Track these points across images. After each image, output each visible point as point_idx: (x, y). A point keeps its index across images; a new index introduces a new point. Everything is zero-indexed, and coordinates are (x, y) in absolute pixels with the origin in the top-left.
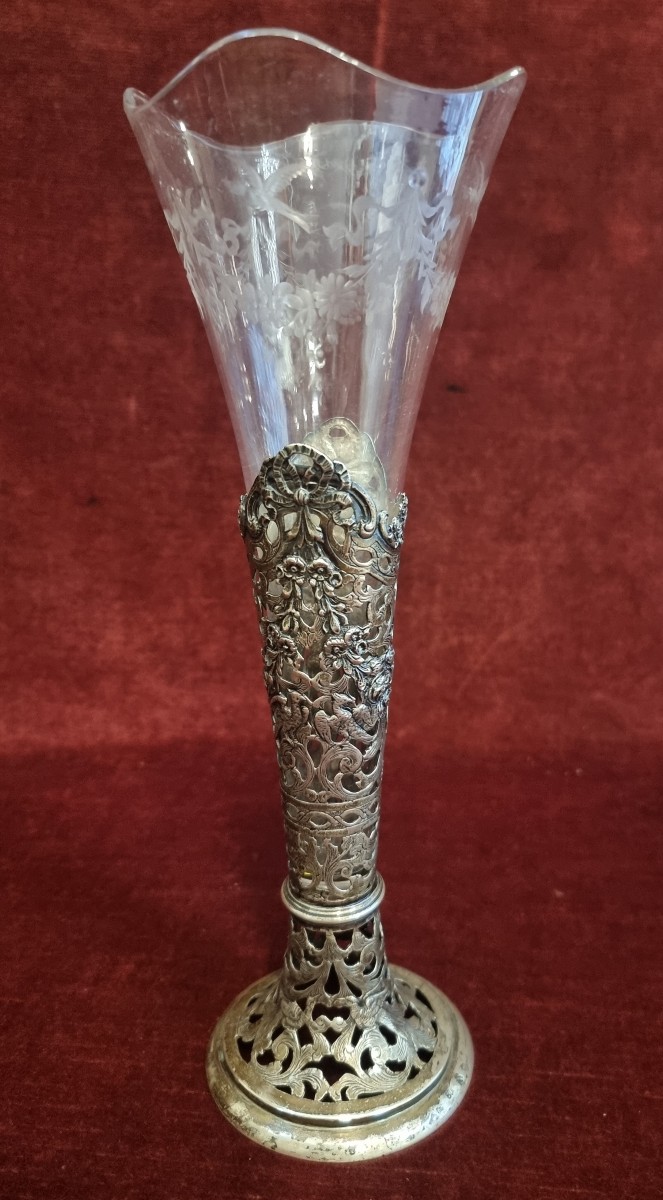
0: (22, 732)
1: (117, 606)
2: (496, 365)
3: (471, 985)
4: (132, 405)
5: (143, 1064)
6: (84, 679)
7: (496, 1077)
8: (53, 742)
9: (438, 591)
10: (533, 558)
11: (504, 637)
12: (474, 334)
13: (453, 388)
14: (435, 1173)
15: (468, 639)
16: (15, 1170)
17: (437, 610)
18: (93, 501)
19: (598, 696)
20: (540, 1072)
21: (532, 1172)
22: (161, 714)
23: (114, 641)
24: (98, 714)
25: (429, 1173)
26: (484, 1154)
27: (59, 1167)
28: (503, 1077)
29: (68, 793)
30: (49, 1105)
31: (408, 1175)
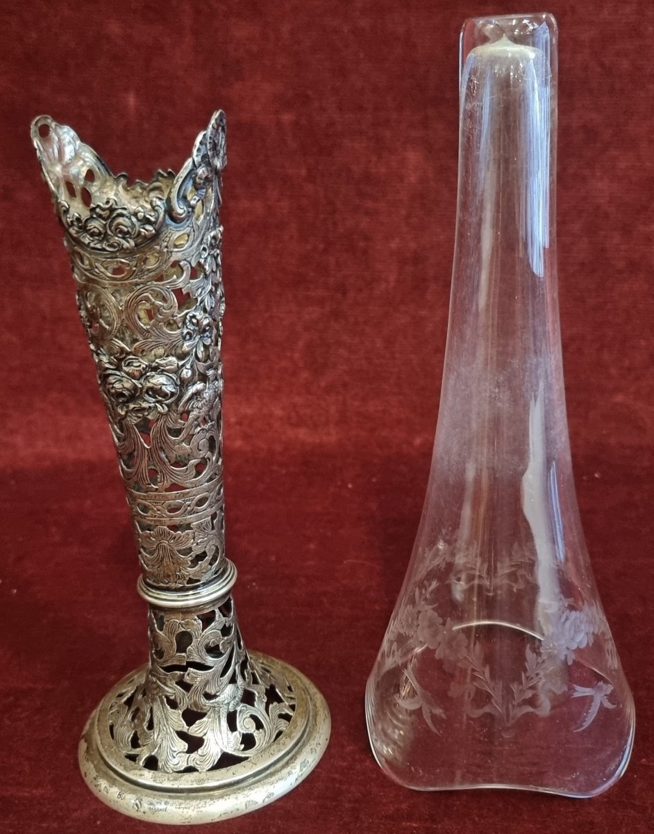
4: (131, 100)
8: (71, 455)
16: (55, 825)
19: (619, 398)
26: (486, 811)
27: (95, 822)
29: (88, 503)
31: (415, 828)
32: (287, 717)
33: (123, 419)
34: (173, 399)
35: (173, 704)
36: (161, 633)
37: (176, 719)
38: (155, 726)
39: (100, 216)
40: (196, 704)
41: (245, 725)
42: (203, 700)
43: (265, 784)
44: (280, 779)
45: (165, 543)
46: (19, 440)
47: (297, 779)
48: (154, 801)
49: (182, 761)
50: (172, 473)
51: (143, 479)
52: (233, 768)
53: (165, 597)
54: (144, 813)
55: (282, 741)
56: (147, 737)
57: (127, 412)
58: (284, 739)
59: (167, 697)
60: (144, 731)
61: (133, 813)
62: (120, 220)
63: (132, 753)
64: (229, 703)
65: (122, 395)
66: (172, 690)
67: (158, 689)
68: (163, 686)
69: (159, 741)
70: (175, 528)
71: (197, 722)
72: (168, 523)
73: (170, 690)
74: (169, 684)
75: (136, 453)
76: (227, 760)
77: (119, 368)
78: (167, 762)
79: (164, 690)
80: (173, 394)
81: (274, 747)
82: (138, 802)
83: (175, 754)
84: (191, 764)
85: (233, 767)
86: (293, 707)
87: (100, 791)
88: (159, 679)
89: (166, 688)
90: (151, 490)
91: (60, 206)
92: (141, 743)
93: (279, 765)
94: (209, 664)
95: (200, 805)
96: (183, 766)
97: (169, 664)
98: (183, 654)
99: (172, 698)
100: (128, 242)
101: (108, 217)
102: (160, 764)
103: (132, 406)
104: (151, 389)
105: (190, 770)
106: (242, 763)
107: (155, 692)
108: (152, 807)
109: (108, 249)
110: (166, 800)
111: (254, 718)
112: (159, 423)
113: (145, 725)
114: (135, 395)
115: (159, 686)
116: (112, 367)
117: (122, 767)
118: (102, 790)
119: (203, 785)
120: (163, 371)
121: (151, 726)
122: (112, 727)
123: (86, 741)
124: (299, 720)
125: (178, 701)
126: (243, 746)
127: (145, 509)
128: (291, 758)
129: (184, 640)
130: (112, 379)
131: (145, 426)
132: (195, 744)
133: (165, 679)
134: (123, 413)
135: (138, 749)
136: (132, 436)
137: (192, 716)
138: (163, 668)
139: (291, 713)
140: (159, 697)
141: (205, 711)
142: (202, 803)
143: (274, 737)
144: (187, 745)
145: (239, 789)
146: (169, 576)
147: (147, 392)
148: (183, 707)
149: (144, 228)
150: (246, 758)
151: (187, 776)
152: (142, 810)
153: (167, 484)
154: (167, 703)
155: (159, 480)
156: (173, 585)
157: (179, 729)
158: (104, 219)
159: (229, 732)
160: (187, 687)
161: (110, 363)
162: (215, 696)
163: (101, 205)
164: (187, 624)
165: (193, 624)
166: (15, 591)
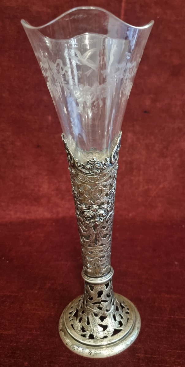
0: (18, 215)
1: (46, 177)
2: (158, 105)
3: (150, 290)
4: (50, 118)
6: (36, 200)
7: (156, 318)
9: (141, 172)
10: (170, 163)
11: (161, 186)
12: (152, 96)
13: (145, 112)
14: (137, 346)
15: (150, 187)
17: (141, 178)
18: (38, 146)
20: (169, 316)
21: (166, 346)
23: (45, 188)
24: (41, 209)
25: (135, 346)
29: (32, 232)
30: (25, 325)
32: (128, 313)
33: (88, 225)
34: (105, 217)
35: (96, 315)
36: (92, 292)
37: (98, 320)
38: (90, 323)
39: (91, 164)
40: (104, 314)
41: (118, 318)
42: (106, 312)
43: (129, 338)
44: (133, 335)
45: (97, 263)
46: (12, 213)
48: (96, 350)
49: (102, 334)
50: (102, 240)
51: (92, 243)
52: (119, 334)
53: (95, 280)
54: (93, 355)
55: (129, 322)
56: (88, 328)
57: (90, 223)
58: (130, 320)
59: (94, 313)
60: (86, 325)
61: (89, 356)
62: (97, 165)
63: (83, 334)
64: (113, 312)
65: (89, 217)
66: (96, 310)
67: (90, 311)
68: (92, 309)
69: (93, 328)
70: (101, 257)
71: (104, 320)
72: (99, 256)
73: (95, 310)
74: (94, 308)
75: (91, 235)
76: (116, 332)
77: (89, 209)
78: (97, 336)
79: (93, 311)
80: (105, 215)
81: (128, 324)
82: (90, 352)
83: (99, 332)
84: (105, 335)
86: (128, 309)
87: (74, 350)
88: (91, 307)
89: (94, 310)
90: (95, 246)
91: (75, 161)
92: (86, 330)
93: (131, 330)
94: (107, 300)
95: (112, 349)
96: (103, 336)
97: (95, 302)
98: (100, 298)
99: (96, 313)
100: (98, 171)
101: (93, 164)
102: (95, 337)
103: (92, 220)
104: (100, 215)
105: (105, 337)
106: (121, 331)
107: (89, 312)
108: (95, 353)
109: (92, 173)
110: (100, 349)
111: (120, 315)
112: (100, 225)
113: (86, 323)
114: (93, 217)
115: (91, 310)
116: (86, 209)
117: (82, 340)
118: (75, 349)
119: (111, 342)
120: (103, 209)
121: (88, 323)
122: (72, 325)
123: (63, 332)
124: (132, 313)
125: (98, 314)
126: (119, 325)
127: (92, 252)
128: (134, 327)
129: (100, 294)
130: (86, 213)
131: (95, 226)
132: (105, 328)
133: (93, 307)
134: (89, 223)
135: (85, 332)
136: (91, 230)
137: (102, 318)
138: (92, 303)
139: (128, 311)
140: (91, 313)
141: (106, 316)
142: (112, 348)
143: (127, 320)
144: (102, 328)
146: (97, 273)
147: (98, 216)
148: (100, 315)
149: (104, 167)
150: (122, 330)
151: (105, 339)
152: (92, 354)
153: (100, 244)
154: (95, 315)
155: (98, 243)
156: (98, 276)
157: (99, 323)
158: (92, 165)
159: (114, 321)
160: (100, 308)
161: (86, 208)
162: (109, 310)
163: (91, 160)
164: (102, 288)
165: (104, 288)
166: (8, 261)
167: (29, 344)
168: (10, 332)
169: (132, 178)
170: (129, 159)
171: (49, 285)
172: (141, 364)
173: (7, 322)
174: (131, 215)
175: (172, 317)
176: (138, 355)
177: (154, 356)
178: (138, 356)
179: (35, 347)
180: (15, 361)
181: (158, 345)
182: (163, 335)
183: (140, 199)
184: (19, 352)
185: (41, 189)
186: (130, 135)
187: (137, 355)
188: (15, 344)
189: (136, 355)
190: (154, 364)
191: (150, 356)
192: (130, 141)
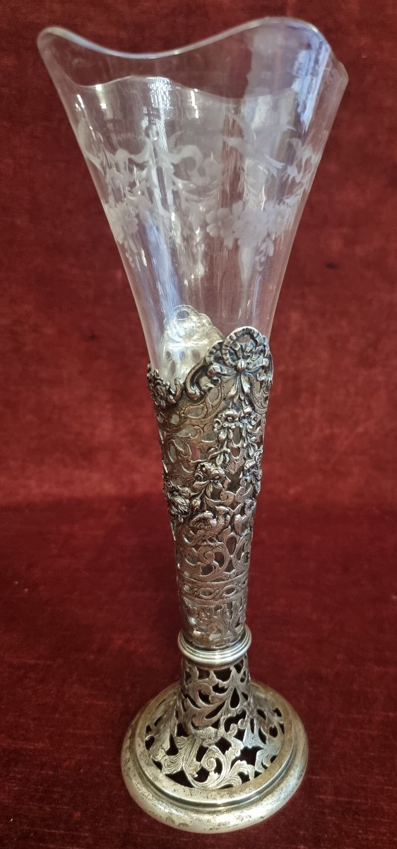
0: (46, 487)
1: (109, 406)
2: (359, 251)
3: (339, 657)
5: (130, 705)
6: (86, 455)
7: (356, 716)
9: (318, 398)
10: (380, 378)
11: (360, 429)
12: (345, 230)
13: (330, 266)
14: (318, 778)
15: (337, 431)
17: (317, 412)
18: (93, 337)
20: (384, 713)
21: (381, 778)
22: (137, 477)
23: (106, 429)
24: (96, 477)
25: (314, 777)
27: (79, 770)
28: (361, 716)
29: (77, 527)
30: (71, 731)
32: (245, 778)
35: (177, 715)
37: (173, 724)
40: (186, 724)
41: (209, 762)
43: (188, 814)
46: (32, 483)
47: (211, 829)
49: (160, 756)
55: (222, 793)
58: (225, 793)
71: (183, 737)
76: (180, 778)
81: (217, 793)
83: (161, 748)
84: (162, 762)
85: (179, 785)
86: (258, 774)
96: (158, 759)
99: (178, 711)
102: (152, 747)
105: (159, 765)
106: (188, 788)
111: (218, 761)
126: (196, 776)
132: (173, 751)
137: (182, 730)
139: (251, 778)
141: (188, 733)
143: (221, 786)
144: (170, 747)
145: (171, 803)
148: (180, 721)
150: (192, 786)
151: (155, 768)
159: (195, 759)
166: (27, 590)
167: (82, 771)
168: (40, 745)
169: (298, 411)
170: (292, 369)
171: (119, 642)
172: (329, 818)
173: (30, 722)
174: (292, 491)
175: (391, 714)
176: (321, 797)
177: (355, 801)
178: (322, 800)
179: (97, 779)
180: (52, 808)
181: (363, 776)
182: (372, 754)
183: (313, 458)
184: (60, 789)
185: (98, 432)
186: (295, 316)
187: (319, 798)
188: (51, 773)
189: (317, 796)
190: (357, 817)
191: (346, 799)
192: (294, 329)
